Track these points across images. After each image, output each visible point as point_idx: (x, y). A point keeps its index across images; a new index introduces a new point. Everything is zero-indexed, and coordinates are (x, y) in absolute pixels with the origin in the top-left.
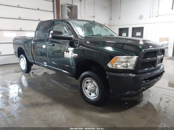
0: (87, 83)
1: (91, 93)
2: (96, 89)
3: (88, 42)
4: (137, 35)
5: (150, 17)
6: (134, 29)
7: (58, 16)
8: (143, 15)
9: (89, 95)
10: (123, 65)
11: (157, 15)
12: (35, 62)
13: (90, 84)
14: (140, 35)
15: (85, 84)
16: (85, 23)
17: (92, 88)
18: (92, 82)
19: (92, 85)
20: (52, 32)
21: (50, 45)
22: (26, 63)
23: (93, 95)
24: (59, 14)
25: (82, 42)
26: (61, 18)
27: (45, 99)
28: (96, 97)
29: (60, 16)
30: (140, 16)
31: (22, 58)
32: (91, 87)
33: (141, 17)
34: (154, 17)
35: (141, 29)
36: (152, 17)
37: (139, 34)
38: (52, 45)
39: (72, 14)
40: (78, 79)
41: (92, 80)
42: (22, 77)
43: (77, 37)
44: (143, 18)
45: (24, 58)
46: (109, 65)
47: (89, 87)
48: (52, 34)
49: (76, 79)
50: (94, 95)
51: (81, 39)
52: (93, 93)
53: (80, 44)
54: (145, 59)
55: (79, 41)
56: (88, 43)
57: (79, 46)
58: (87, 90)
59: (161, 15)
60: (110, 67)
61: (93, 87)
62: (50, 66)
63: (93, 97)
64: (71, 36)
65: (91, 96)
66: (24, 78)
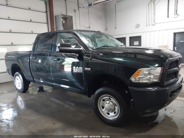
0: (104, 100)
1: (110, 113)
2: (116, 108)
3: (101, 54)
4: (135, 44)
5: (147, 26)
6: (131, 38)
7: (52, 28)
8: (139, 24)
9: (107, 114)
10: (147, 77)
11: (154, 24)
12: (35, 80)
13: (108, 102)
14: (138, 44)
15: (101, 102)
16: (93, 33)
17: (111, 107)
18: (111, 99)
19: (111, 103)
20: (59, 45)
21: (55, 60)
22: (22, 81)
23: (112, 114)
24: (53, 26)
25: (95, 55)
26: (55, 30)
27: (54, 124)
28: (116, 117)
29: (55, 27)
30: (137, 24)
31: (17, 76)
32: (109, 105)
33: (138, 26)
34: (151, 25)
35: (138, 38)
36: (148, 26)
37: (136, 43)
38: (56, 59)
39: (67, 26)
40: (91, 97)
41: (110, 97)
42: (17, 97)
43: (88, 49)
44: (140, 26)
45: (20, 76)
46: (133, 79)
47: (106, 105)
48: (59, 47)
49: (89, 97)
50: (114, 115)
51: (93, 51)
52: (112, 112)
53: (93, 57)
54: (170, 70)
55: (92, 54)
56: (101, 56)
57: (91, 59)
58: (104, 109)
59: (158, 23)
60: (133, 81)
61: (112, 105)
62: (54, 84)
63: (112, 116)
64: (81, 49)
65: (110, 115)
66: (20, 99)
